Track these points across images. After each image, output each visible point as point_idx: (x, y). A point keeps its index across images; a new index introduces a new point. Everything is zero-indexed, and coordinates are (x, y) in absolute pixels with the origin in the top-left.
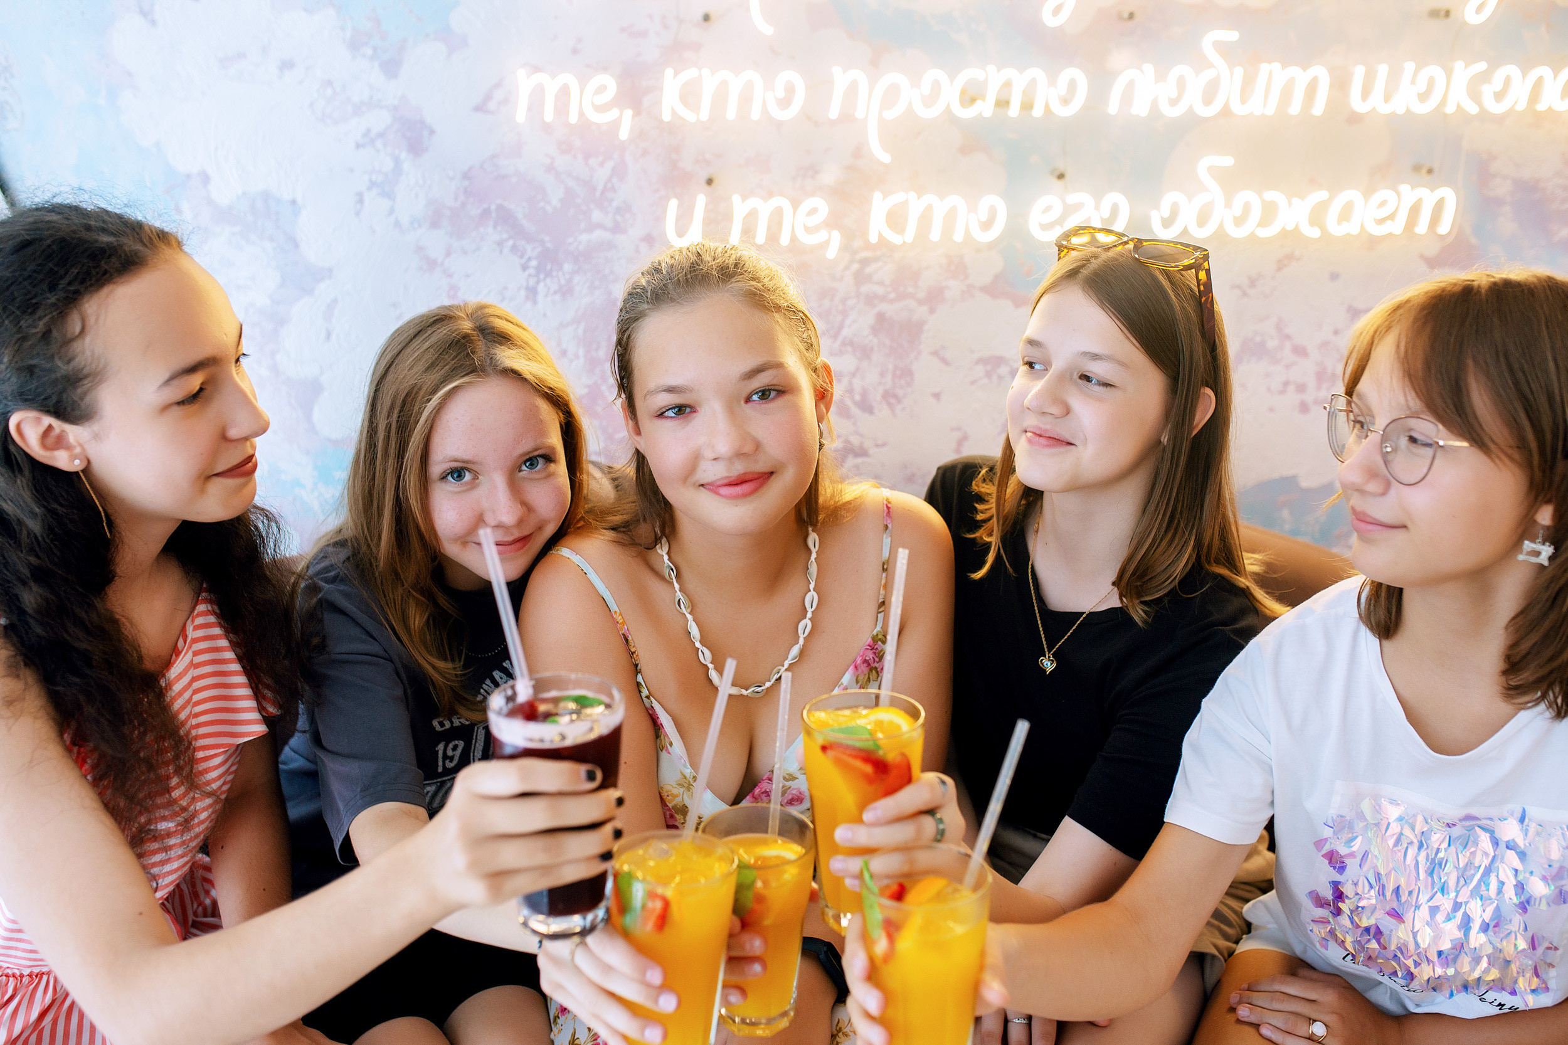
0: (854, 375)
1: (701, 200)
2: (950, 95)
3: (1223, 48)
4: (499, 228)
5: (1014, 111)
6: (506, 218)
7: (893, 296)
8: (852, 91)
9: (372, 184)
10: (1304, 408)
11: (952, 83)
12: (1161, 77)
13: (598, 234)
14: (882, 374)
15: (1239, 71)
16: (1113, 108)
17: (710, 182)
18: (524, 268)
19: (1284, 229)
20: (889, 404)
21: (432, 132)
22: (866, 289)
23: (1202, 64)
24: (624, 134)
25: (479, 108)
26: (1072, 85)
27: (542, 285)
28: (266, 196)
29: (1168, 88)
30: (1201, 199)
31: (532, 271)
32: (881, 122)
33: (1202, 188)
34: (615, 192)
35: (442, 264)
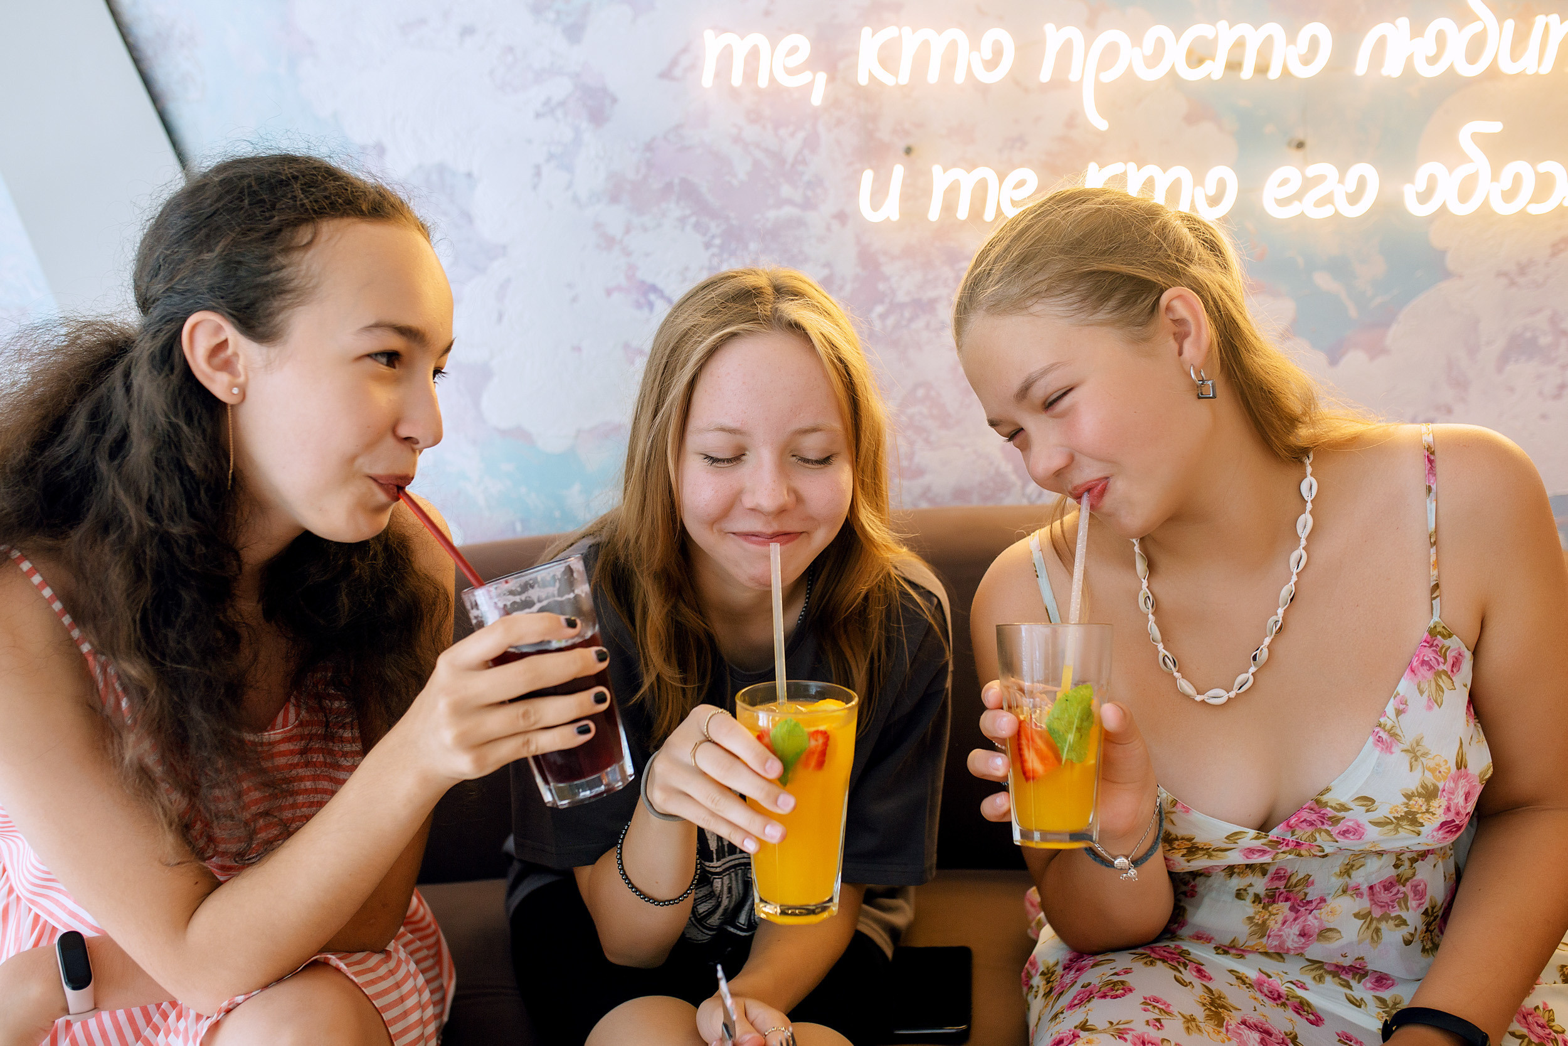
1: (898, 172)
2: (1176, 55)
4: (682, 204)
5: (1247, 74)
6: (689, 192)
8: (1066, 50)
9: (551, 157)
11: (1177, 41)
12: (1417, 31)
13: (787, 210)
15: (1510, 24)
16: (1361, 68)
17: (908, 151)
18: (708, 246)
19: (1561, 206)
21: (614, 100)
23: (1466, 16)
24: (816, 100)
25: (665, 75)
26: (1314, 42)
28: (442, 169)
29: (1426, 45)
30: (1463, 171)
31: (715, 250)
32: (1098, 85)
33: (1465, 159)
34: (806, 165)
35: (621, 241)
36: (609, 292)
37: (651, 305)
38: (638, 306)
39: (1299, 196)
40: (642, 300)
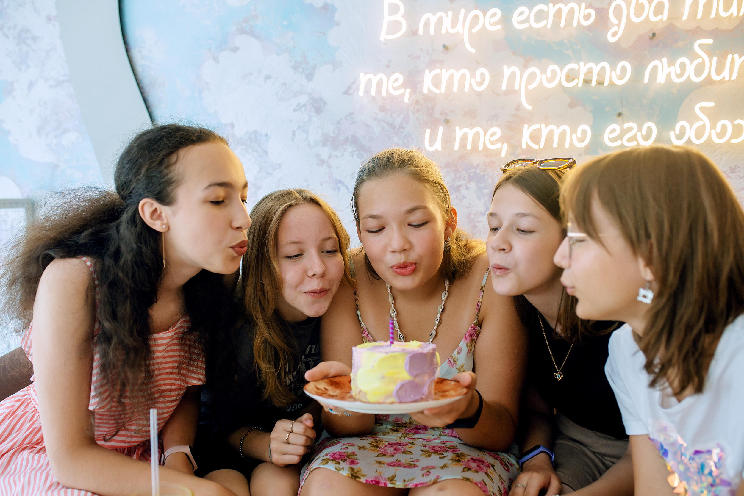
1: (441, 130)
2: (561, 76)
3: (704, 47)
4: (352, 146)
6: (355, 141)
8: (512, 76)
9: (299, 127)
11: (561, 71)
12: (671, 63)
15: (715, 59)
16: (646, 80)
17: (446, 121)
21: (325, 104)
23: (693, 56)
24: (406, 100)
25: (346, 93)
26: (624, 69)
28: (256, 133)
29: (676, 69)
30: (697, 124)
32: (527, 91)
33: (699, 119)
34: (404, 129)
35: (327, 162)
36: (323, 183)
37: (339, 189)
38: (335, 189)
39: (620, 137)
40: (337, 187)
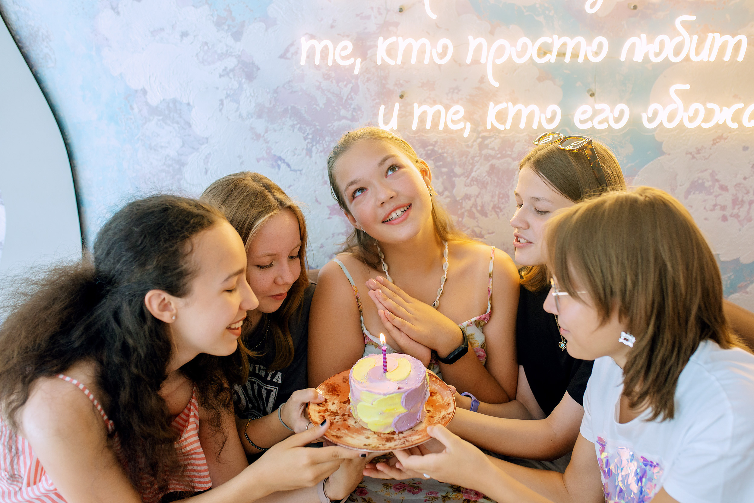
0: (477, 196)
1: (397, 105)
2: (533, 50)
3: (686, 25)
4: (292, 118)
5: (567, 59)
6: (296, 113)
7: (499, 156)
8: (479, 48)
9: (228, 96)
10: (725, 218)
11: (533, 45)
12: (650, 41)
13: (344, 121)
14: (493, 197)
15: (695, 38)
16: (623, 57)
18: (305, 139)
19: (717, 123)
20: (496, 212)
21: (258, 69)
22: (484, 152)
23: (675, 33)
24: (356, 72)
25: (281, 57)
26: (600, 46)
27: (314, 148)
28: (175, 101)
29: (655, 47)
30: (670, 107)
31: (309, 141)
32: (494, 65)
33: (672, 102)
34: (353, 100)
35: (263, 136)
36: (258, 161)
37: (279, 166)
38: (273, 167)
39: (591, 118)
40: (274, 164)
